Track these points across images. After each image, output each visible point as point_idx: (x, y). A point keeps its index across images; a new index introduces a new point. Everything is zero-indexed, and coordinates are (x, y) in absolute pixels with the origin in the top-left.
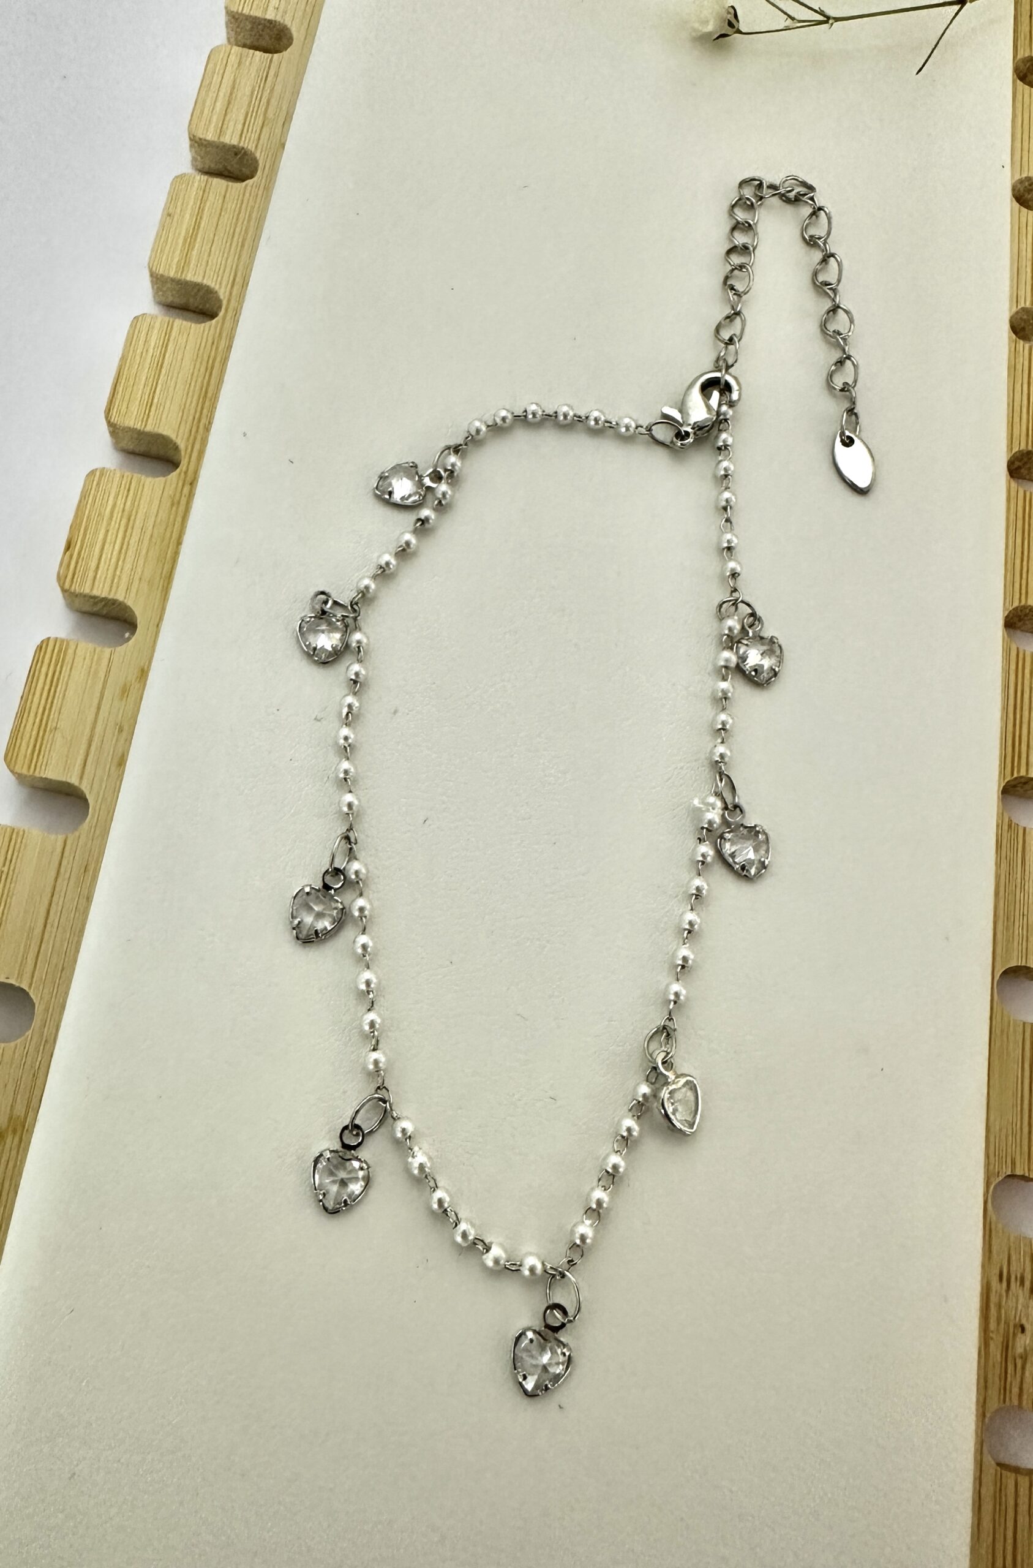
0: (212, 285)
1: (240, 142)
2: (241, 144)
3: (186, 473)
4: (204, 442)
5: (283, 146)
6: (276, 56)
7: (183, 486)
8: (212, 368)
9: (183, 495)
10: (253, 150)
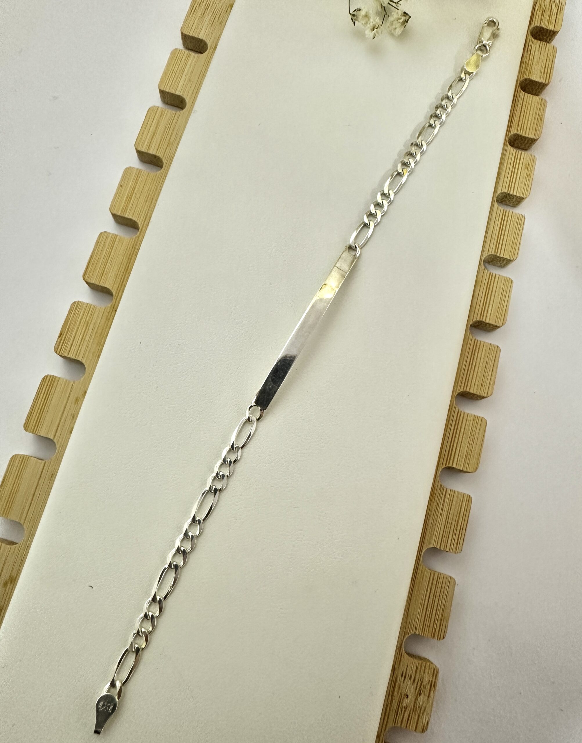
2: (157, 154)
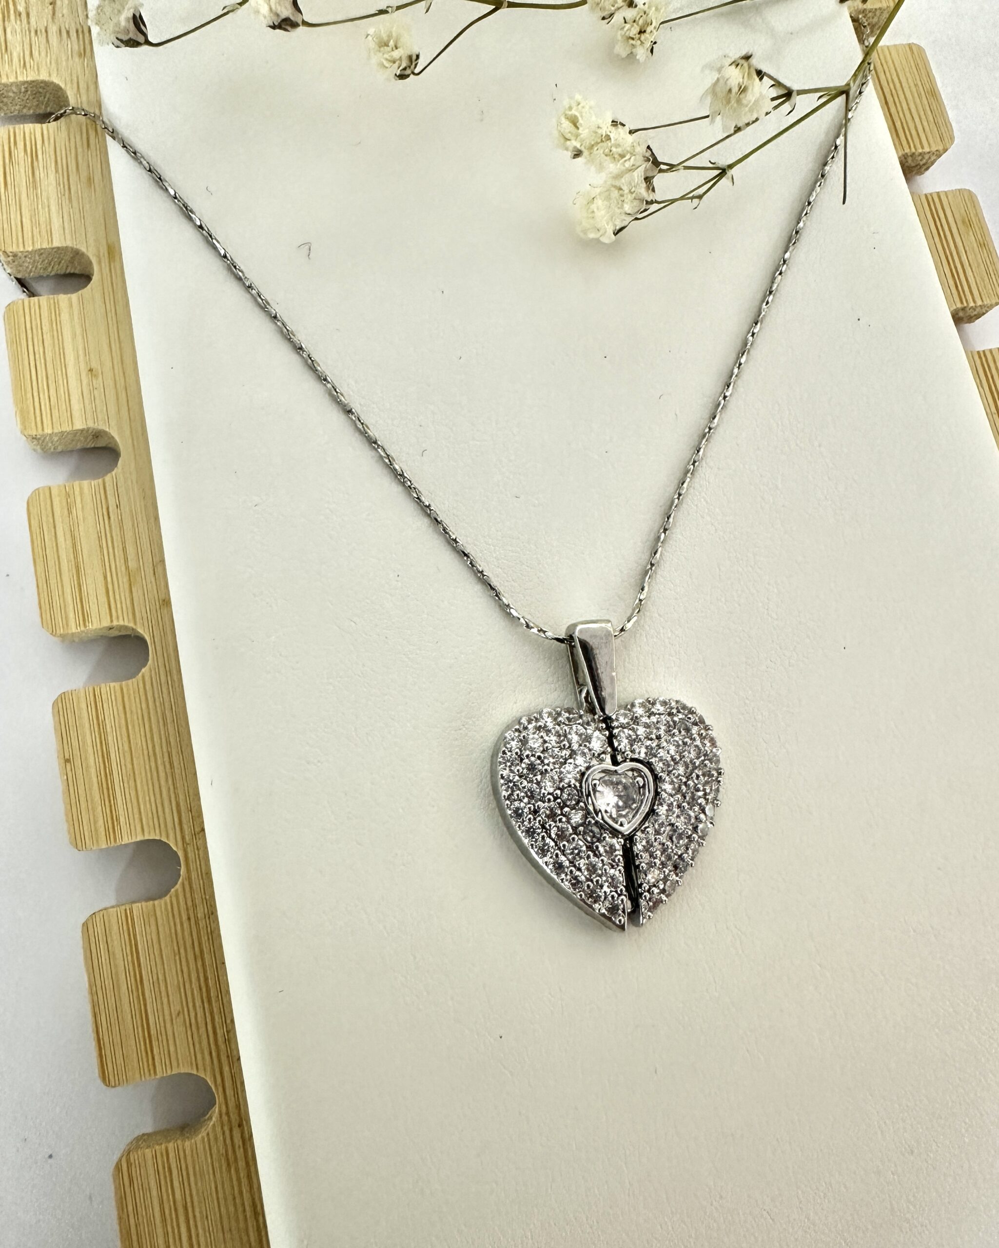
0: (157, 838)
1: (112, 621)
3: (228, 1114)
4: (234, 1059)
5: (166, 603)
6: (108, 478)
7: (231, 1130)
8: (202, 951)
9: (237, 1147)
10: (131, 625)
